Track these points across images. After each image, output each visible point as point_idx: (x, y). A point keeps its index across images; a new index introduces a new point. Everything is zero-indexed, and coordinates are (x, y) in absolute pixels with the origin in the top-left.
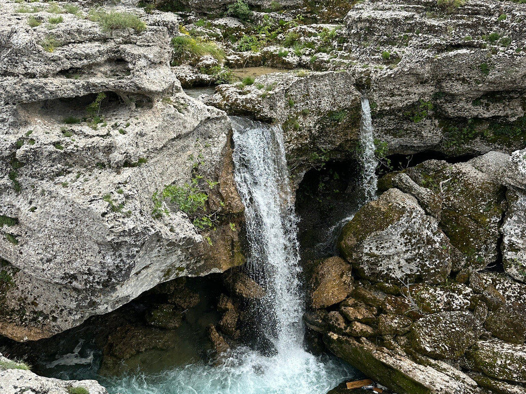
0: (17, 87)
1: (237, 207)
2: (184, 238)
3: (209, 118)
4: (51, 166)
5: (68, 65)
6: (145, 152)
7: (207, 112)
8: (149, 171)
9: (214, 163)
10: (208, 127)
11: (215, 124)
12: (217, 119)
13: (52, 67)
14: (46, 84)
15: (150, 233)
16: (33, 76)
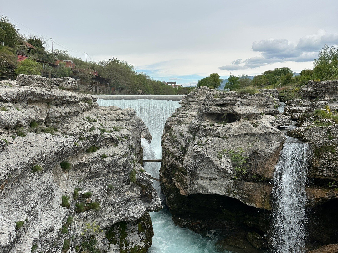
0: (203, 108)
1: (267, 175)
2: (223, 168)
3: (271, 132)
4: (201, 133)
5: (219, 103)
6: (228, 135)
7: (271, 130)
8: (228, 142)
9: (269, 154)
10: (271, 137)
11: (275, 136)
12: (276, 134)
13: (214, 103)
14: (210, 108)
15: (205, 157)
16: (207, 105)
